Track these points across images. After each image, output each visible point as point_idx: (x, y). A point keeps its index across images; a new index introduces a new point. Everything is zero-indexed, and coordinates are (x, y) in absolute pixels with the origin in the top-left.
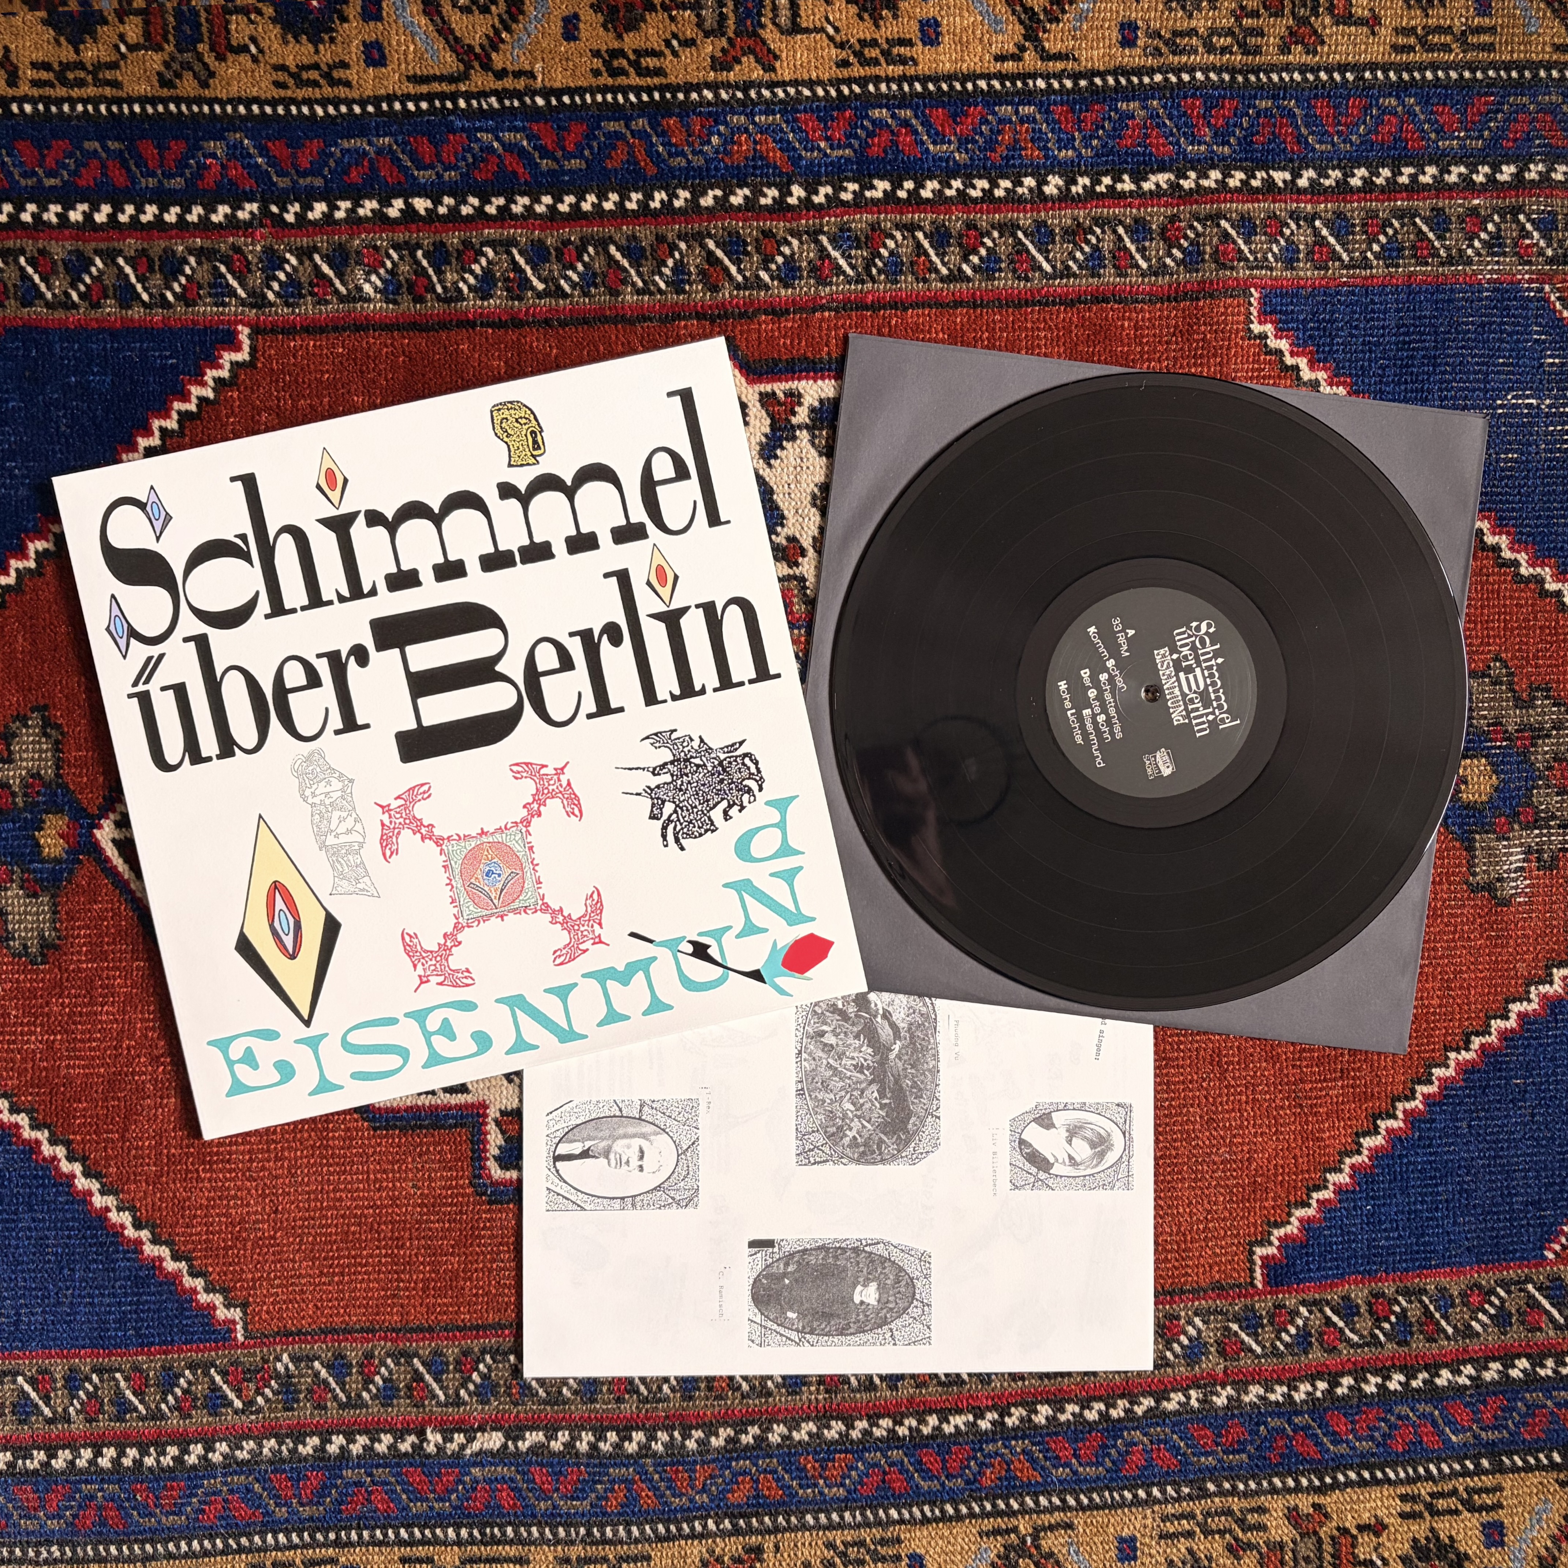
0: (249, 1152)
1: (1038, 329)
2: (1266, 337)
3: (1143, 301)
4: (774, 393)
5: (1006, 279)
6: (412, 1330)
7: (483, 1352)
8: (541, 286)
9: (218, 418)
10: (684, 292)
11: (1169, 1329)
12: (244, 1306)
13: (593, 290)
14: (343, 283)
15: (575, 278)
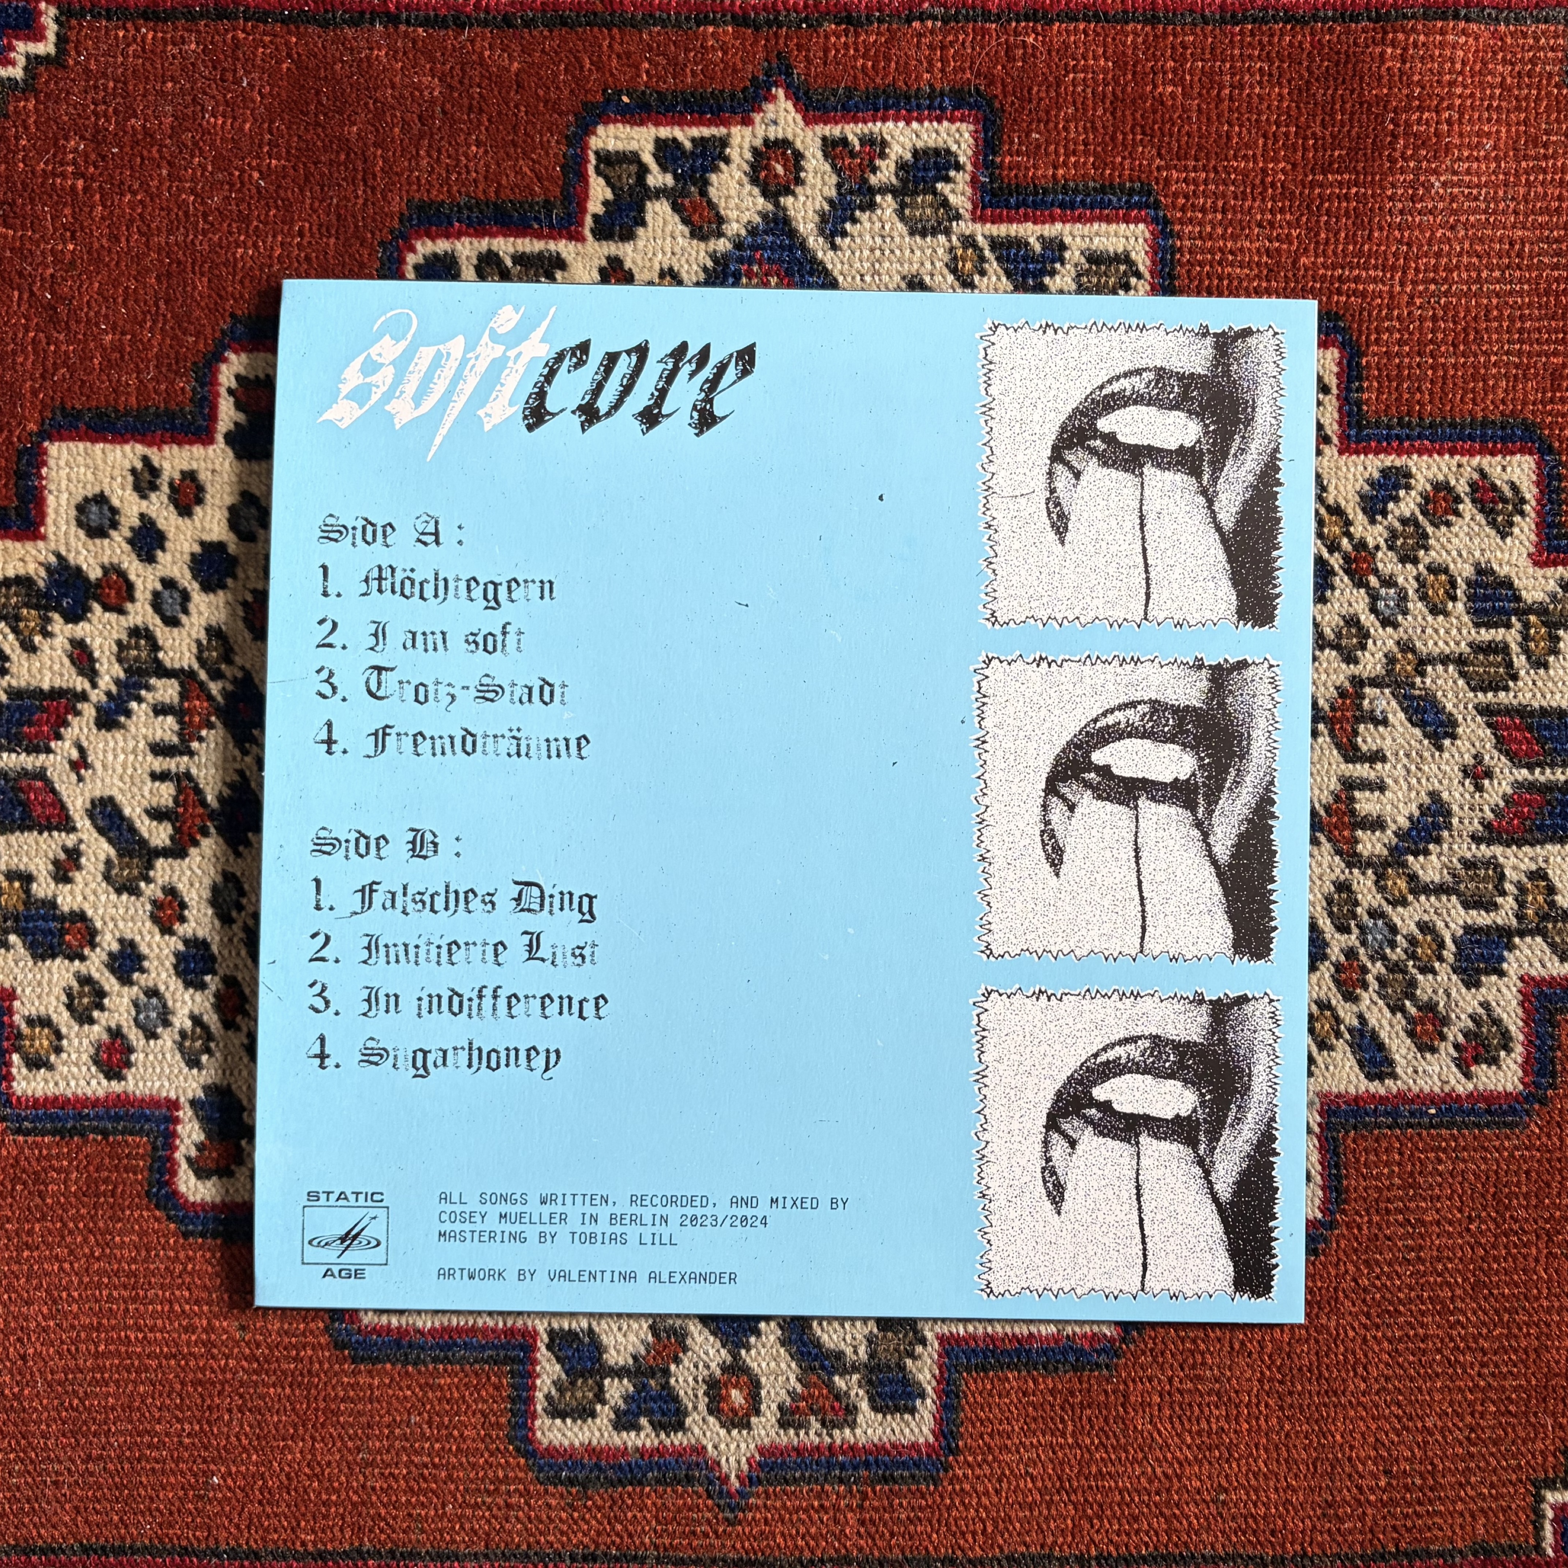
1: (1251, 58)
4: (845, 139)
6: (221, 1553)
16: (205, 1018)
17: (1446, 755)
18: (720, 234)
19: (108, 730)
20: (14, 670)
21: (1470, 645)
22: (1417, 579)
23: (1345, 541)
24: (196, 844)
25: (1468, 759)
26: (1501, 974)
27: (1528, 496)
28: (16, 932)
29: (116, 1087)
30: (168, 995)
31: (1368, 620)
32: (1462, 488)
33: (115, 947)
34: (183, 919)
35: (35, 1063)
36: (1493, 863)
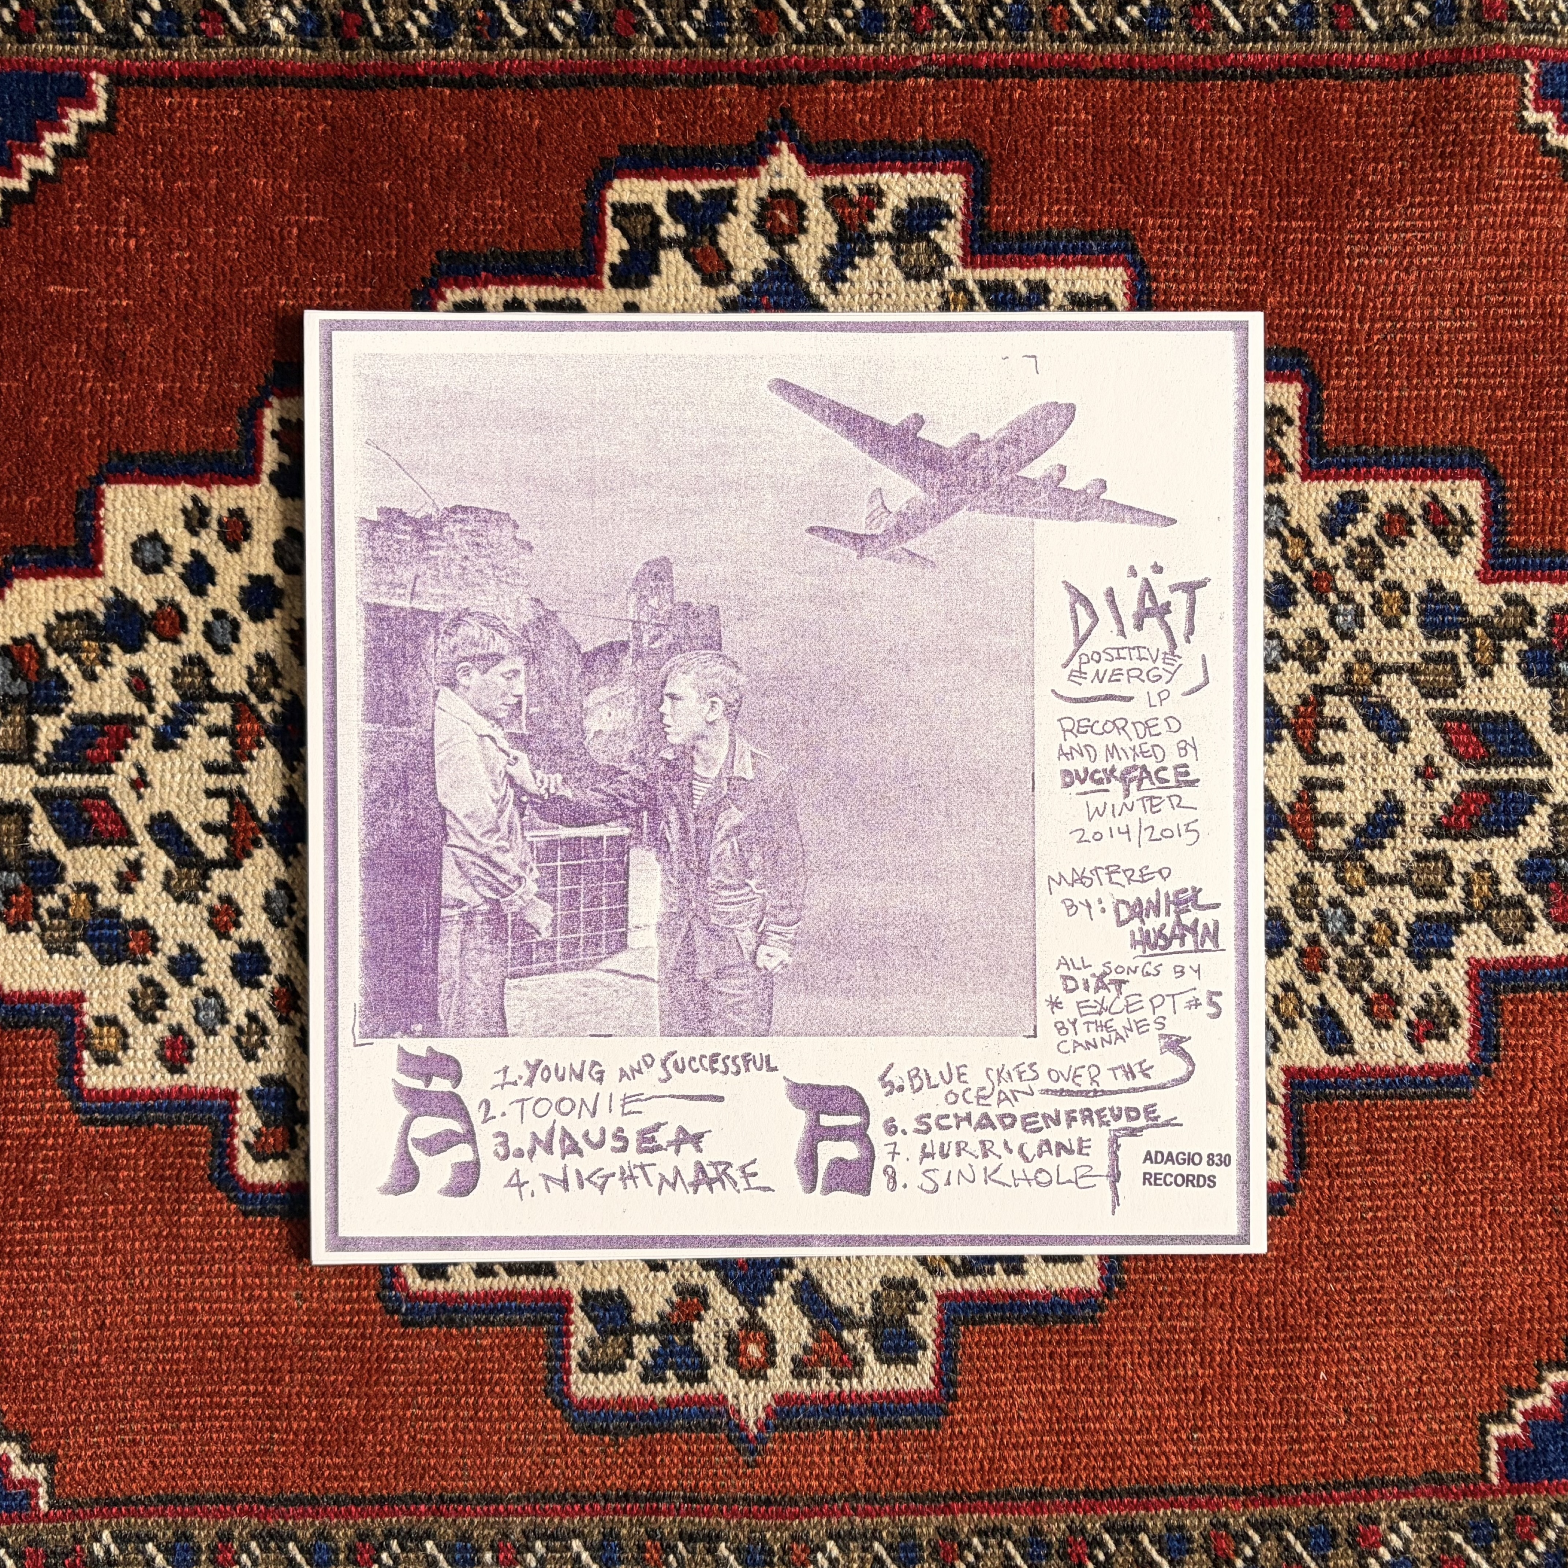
0: (67, 1240)
1: (1221, 112)
2: (1545, 130)
3: (1370, 76)
4: (844, 189)
5: (1176, 40)
6: (288, 1502)
7: (389, 1535)
8: (520, 31)
9: (59, 201)
10: (722, 44)
11: (1364, 1537)
12: (50, 1461)
13: (594, 39)
14: (242, 18)
15: (569, 20)
16: (261, 1014)
17: (1399, 757)
18: (729, 281)
19: (165, 750)
20: (76, 698)
21: (1423, 655)
22: (1373, 595)
23: (1307, 562)
24: (249, 855)
25: (1420, 761)
26: (1451, 957)
27: (1475, 518)
28: (83, 939)
29: (179, 1080)
30: (225, 995)
31: (1328, 633)
32: (1415, 511)
33: (175, 952)
34: (238, 925)
35: (105, 1059)
36: (1441, 856)
